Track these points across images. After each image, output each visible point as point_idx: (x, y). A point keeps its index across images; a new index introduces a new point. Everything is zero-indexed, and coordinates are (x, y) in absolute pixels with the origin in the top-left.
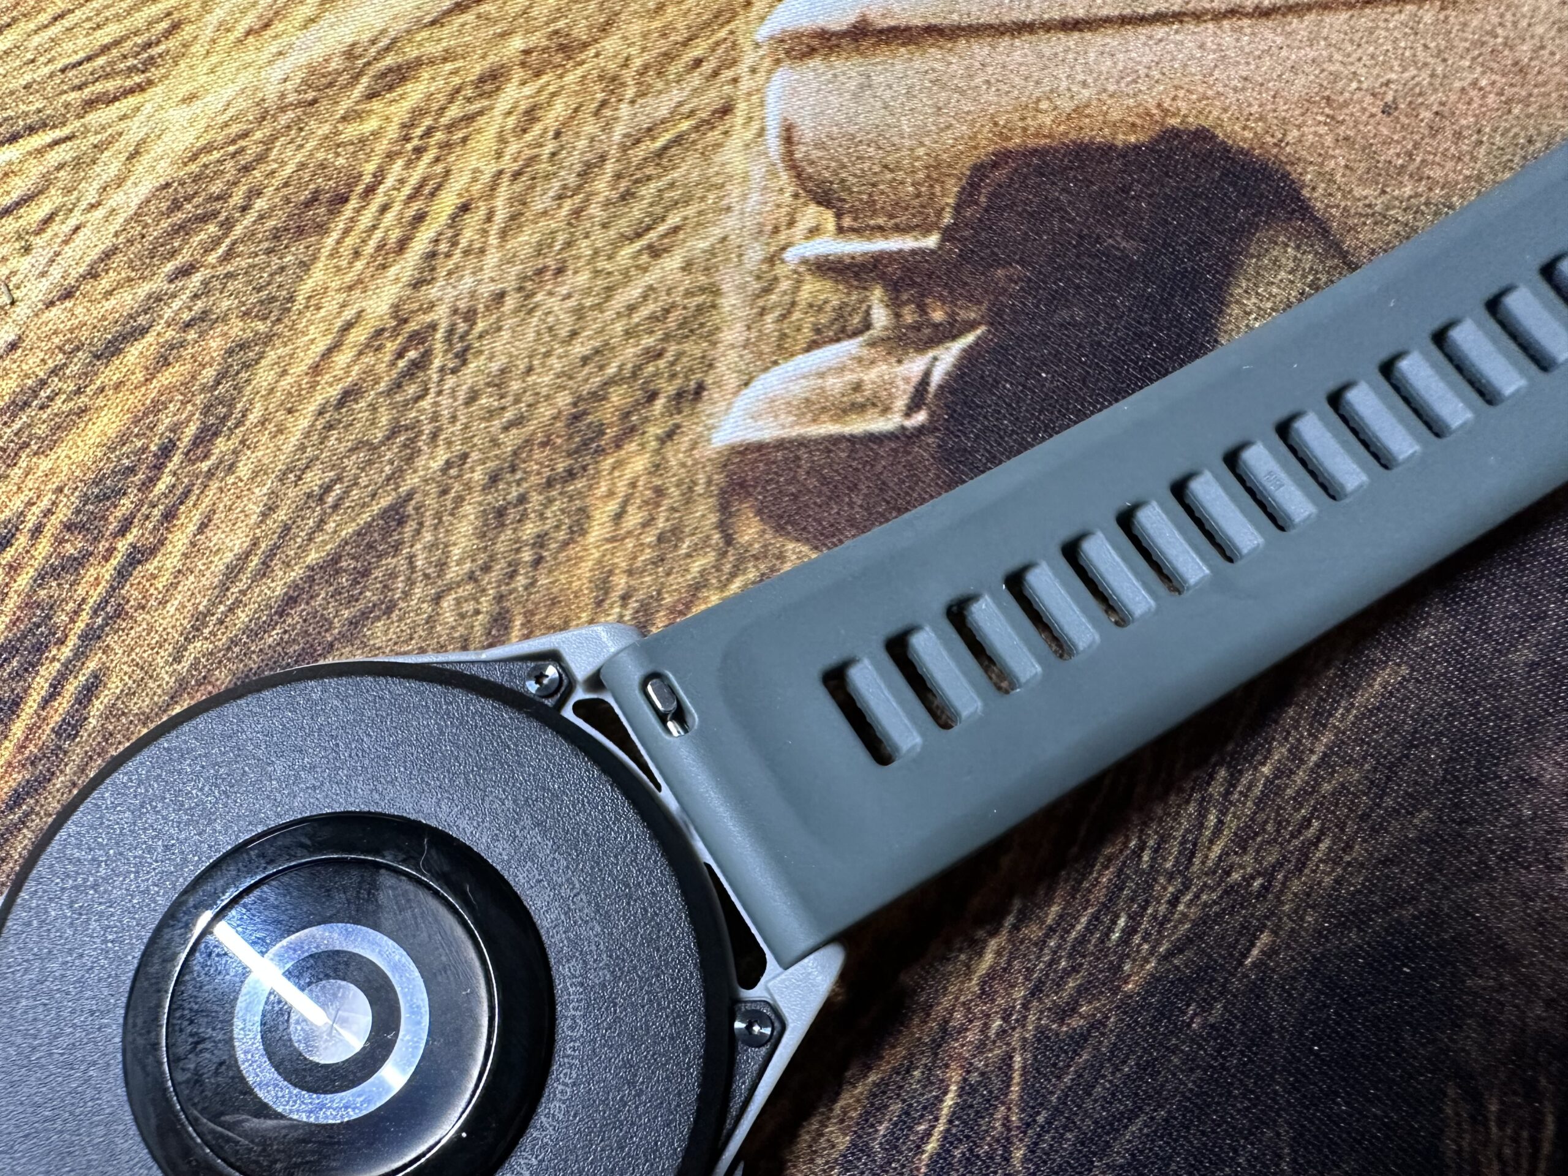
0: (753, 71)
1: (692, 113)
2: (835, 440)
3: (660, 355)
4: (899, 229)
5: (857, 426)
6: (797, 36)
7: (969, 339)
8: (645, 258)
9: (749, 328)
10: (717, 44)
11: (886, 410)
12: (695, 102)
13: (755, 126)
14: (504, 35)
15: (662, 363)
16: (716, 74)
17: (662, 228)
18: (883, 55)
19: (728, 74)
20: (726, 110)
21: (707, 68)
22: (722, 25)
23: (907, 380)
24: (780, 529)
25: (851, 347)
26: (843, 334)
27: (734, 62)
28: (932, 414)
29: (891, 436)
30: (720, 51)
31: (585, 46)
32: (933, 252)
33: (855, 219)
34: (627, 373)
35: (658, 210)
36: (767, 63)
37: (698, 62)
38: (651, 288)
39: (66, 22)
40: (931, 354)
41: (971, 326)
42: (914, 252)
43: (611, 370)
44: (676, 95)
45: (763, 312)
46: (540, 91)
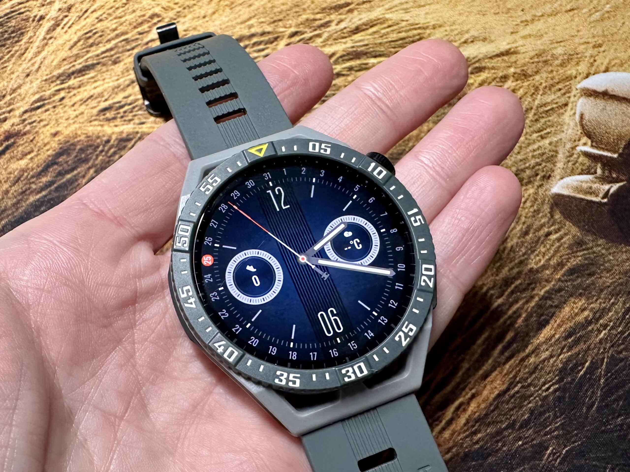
0: (575, 96)
1: (557, 103)
2: (583, 200)
3: (540, 165)
4: (608, 150)
5: (589, 198)
6: (588, 90)
7: (621, 184)
8: (539, 138)
9: (564, 164)
10: (566, 86)
11: (597, 196)
12: (558, 100)
13: (573, 111)
14: (509, 67)
15: (540, 167)
16: (565, 94)
17: (545, 132)
18: (610, 101)
19: (568, 95)
20: (566, 105)
21: (563, 91)
22: (568, 81)
23: (603, 190)
24: (565, 218)
25: (590, 177)
26: (588, 173)
27: (569, 92)
28: (609, 200)
29: (597, 203)
30: (566, 88)
31: (531, 76)
32: (615, 158)
33: (596, 144)
34: (531, 167)
35: (544, 126)
36: (579, 95)
37: (560, 90)
38: (540, 147)
39: (391, 28)
40: (611, 185)
41: (622, 181)
42: (610, 157)
43: (527, 165)
44: (553, 97)
45: (569, 161)
46: (516, 85)
